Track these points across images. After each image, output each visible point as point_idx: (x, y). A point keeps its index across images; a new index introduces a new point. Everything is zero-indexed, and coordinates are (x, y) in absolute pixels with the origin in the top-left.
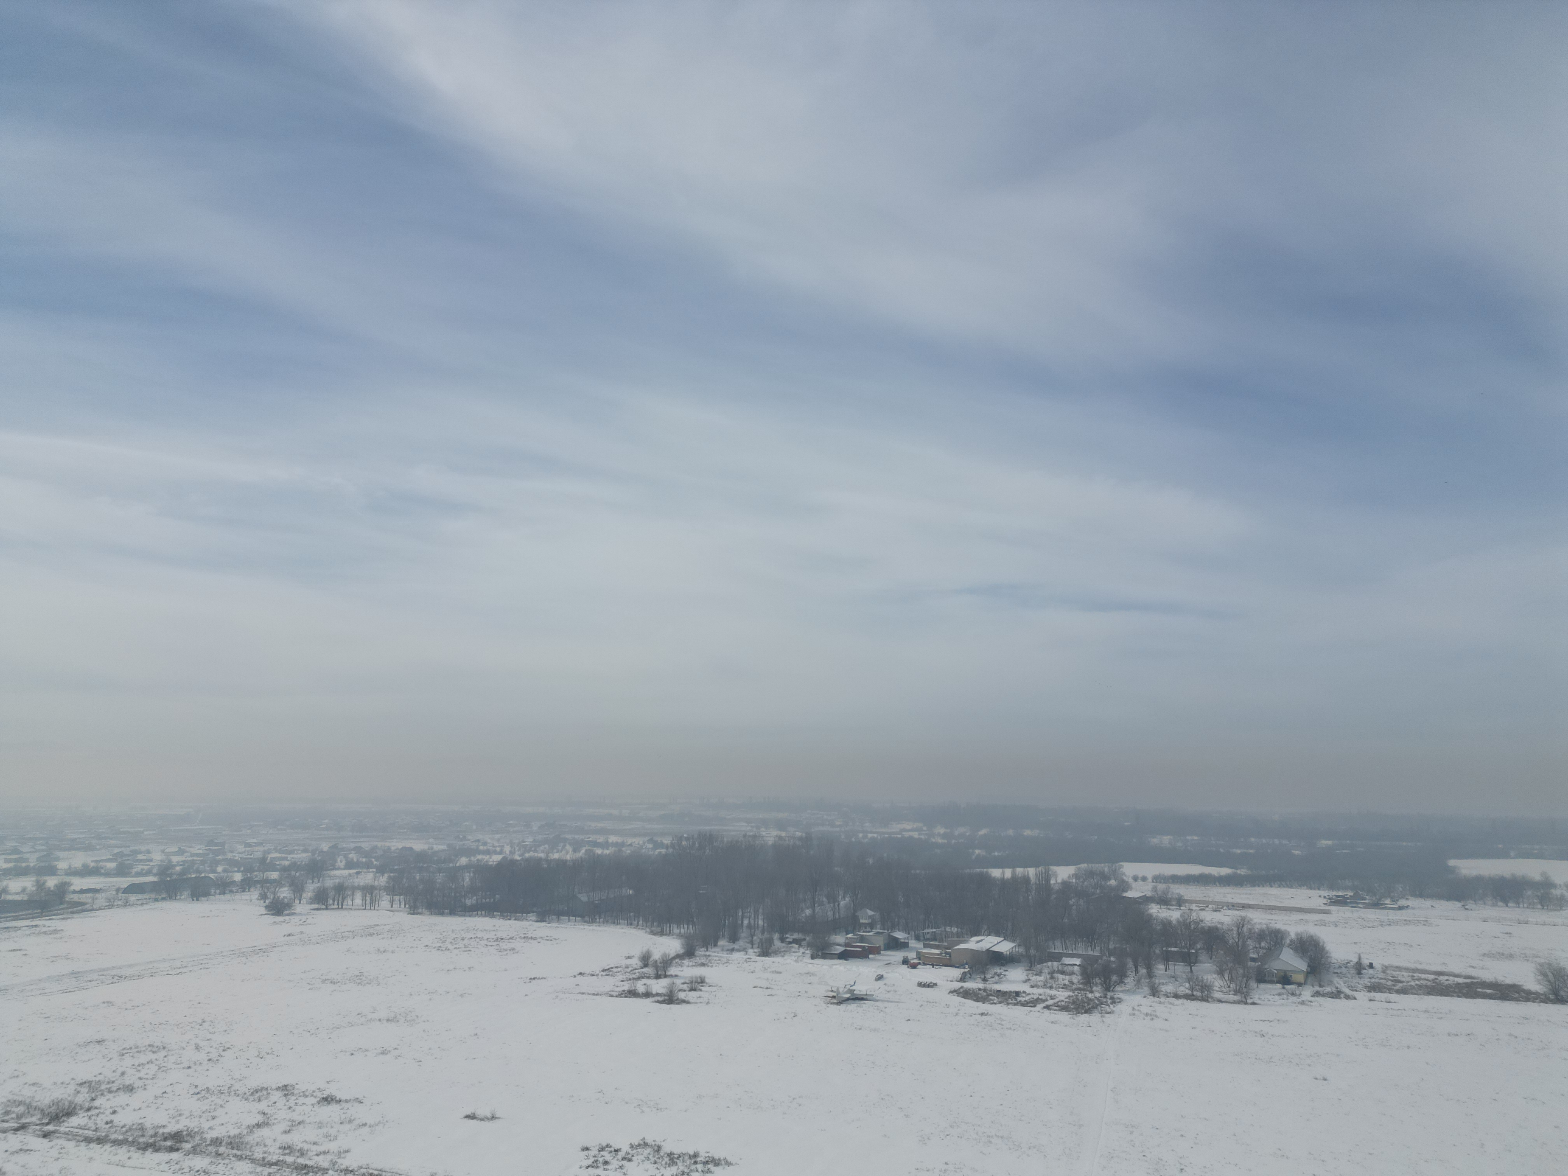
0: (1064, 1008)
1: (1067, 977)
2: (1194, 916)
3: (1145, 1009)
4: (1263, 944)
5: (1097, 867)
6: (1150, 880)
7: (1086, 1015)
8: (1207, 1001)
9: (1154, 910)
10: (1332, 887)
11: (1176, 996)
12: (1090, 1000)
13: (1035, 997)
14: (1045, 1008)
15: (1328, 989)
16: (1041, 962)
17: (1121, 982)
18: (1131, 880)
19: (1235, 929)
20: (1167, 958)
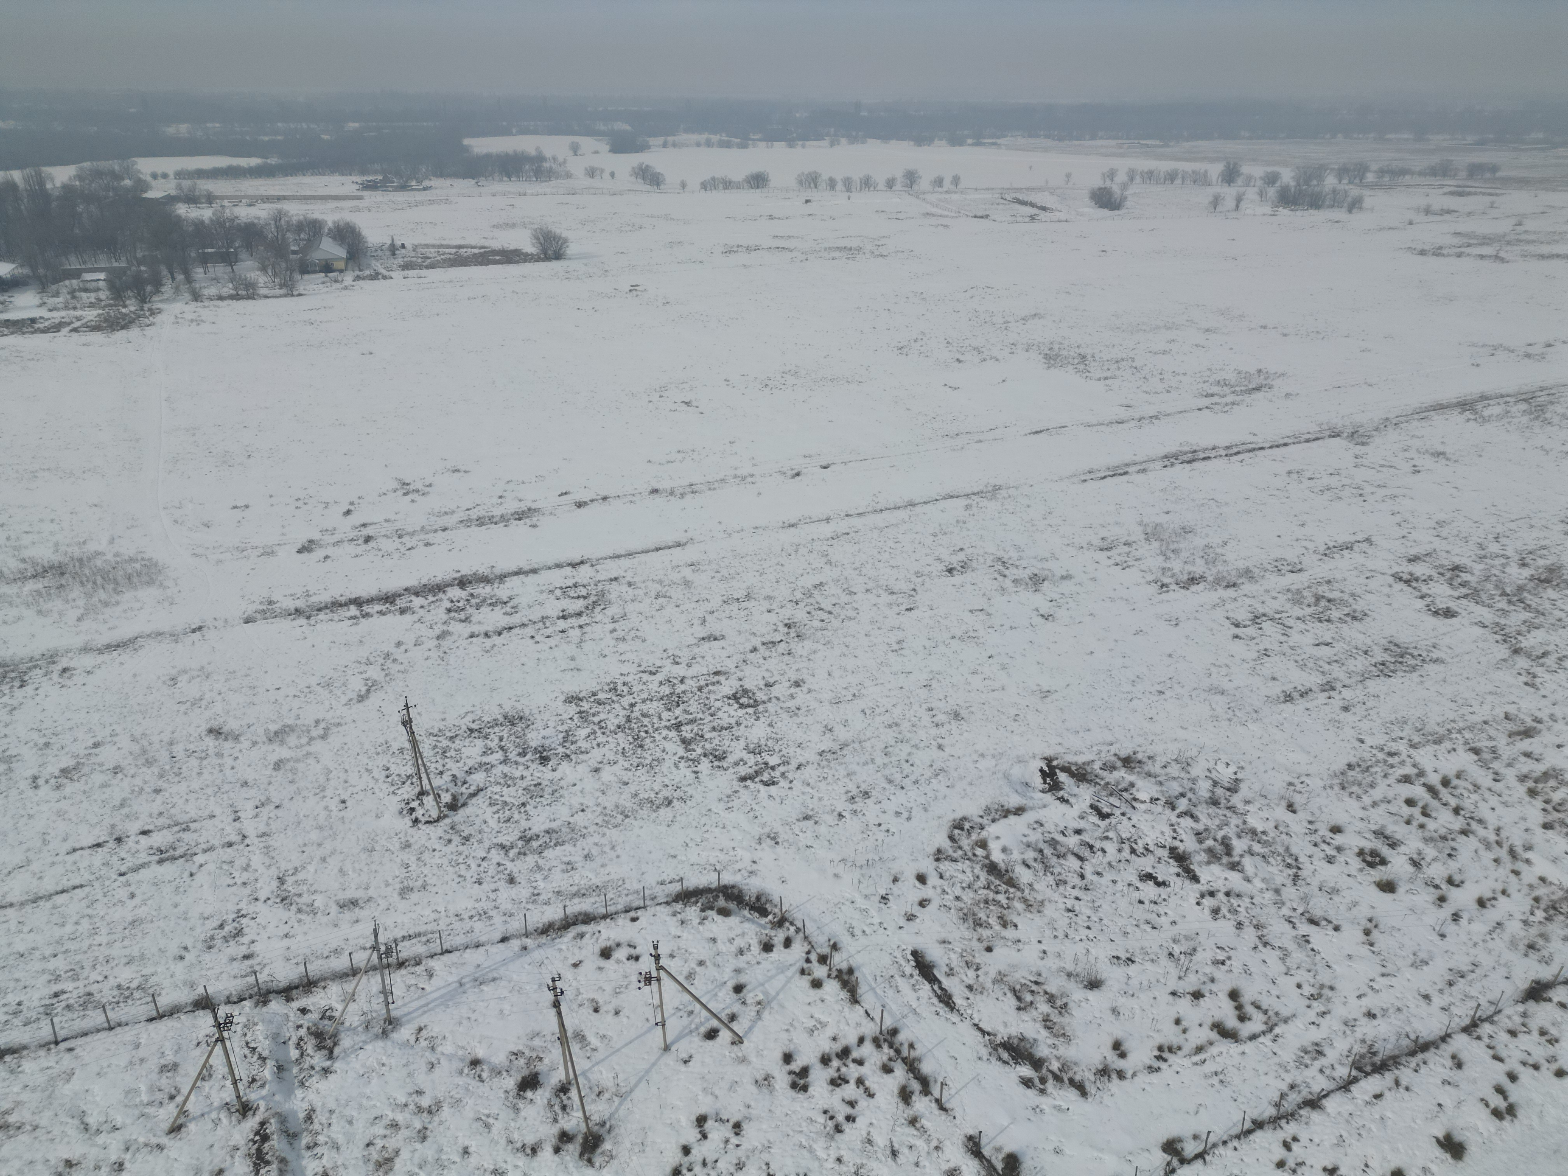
0: (96, 328)
1: (93, 295)
2: (228, 213)
3: (189, 316)
4: (302, 236)
5: (104, 165)
6: (172, 176)
7: (124, 331)
8: (253, 298)
9: (182, 210)
10: (363, 173)
11: (221, 298)
12: (126, 315)
13: (57, 321)
14: (71, 331)
15: (367, 272)
16: (56, 281)
17: (157, 291)
18: (149, 179)
19: (273, 222)
20: (204, 260)
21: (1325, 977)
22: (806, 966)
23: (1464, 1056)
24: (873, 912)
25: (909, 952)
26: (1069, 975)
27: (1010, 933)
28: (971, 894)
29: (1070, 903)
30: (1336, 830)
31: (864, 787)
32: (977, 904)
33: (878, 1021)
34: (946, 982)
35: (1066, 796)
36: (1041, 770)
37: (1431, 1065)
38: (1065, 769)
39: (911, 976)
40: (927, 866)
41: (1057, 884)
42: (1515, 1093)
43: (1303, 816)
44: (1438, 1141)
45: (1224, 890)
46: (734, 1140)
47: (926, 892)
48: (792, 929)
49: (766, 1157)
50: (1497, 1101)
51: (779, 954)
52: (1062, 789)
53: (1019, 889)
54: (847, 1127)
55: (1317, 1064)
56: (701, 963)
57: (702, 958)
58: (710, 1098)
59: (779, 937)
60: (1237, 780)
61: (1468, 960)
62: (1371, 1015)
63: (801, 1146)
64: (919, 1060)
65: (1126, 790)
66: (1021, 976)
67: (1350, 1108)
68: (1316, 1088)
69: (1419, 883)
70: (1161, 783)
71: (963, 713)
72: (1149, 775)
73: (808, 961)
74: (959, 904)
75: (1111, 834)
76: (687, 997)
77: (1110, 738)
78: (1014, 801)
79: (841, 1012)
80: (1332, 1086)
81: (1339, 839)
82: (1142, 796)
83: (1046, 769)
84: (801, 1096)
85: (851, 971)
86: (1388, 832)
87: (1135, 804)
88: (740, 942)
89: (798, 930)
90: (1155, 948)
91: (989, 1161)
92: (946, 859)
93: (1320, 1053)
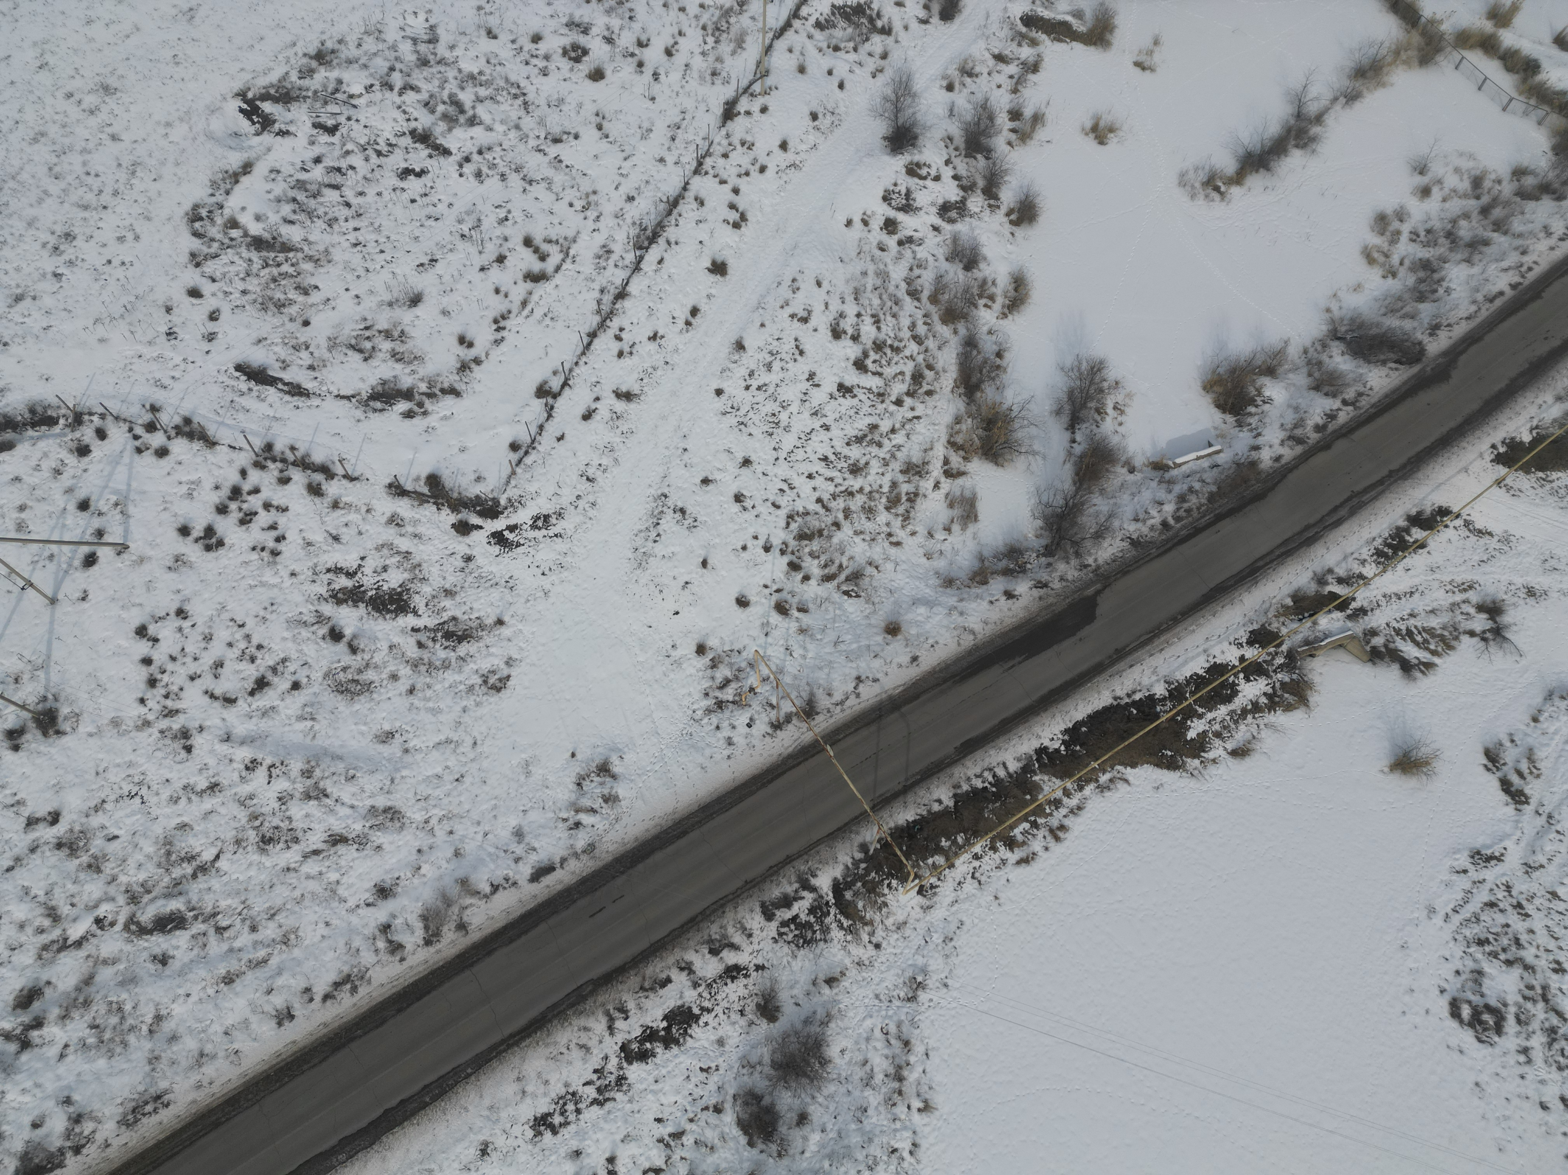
21: (586, 187)
22: (138, 443)
23: (703, 194)
24: (168, 354)
25: (232, 370)
26: (390, 304)
27: (315, 297)
28: (255, 281)
29: (352, 237)
30: (536, 39)
31: (59, 229)
32: (267, 287)
33: (248, 447)
34: (287, 376)
35: (284, 127)
36: (241, 111)
37: (684, 215)
38: (265, 97)
39: (250, 390)
40: (192, 277)
41: (330, 225)
42: (742, 202)
43: (504, 37)
44: (709, 270)
45: (475, 150)
46: (186, 624)
47: (210, 303)
48: (95, 418)
49: (226, 616)
50: (734, 216)
51: (99, 450)
52: (274, 122)
53: (297, 250)
54: (281, 547)
55: (611, 262)
56: (22, 508)
57: (19, 503)
58: (135, 611)
59: (87, 434)
60: (432, 28)
61: (677, 111)
62: (631, 199)
63: (251, 587)
64: (308, 455)
65: (337, 90)
66: (350, 330)
67: (646, 282)
68: (618, 282)
69: (619, 58)
70: (365, 66)
71: (112, 82)
72: (350, 62)
73: (136, 437)
74: (249, 297)
75: (350, 146)
76: (35, 547)
77: (289, 39)
78: (235, 160)
79: (206, 461)
80: (628, 272)
81: (543, 47)
82: (357, 89)
83: (245, 106)
84: (221, 551)
85: (187, 421)
86: (577, 19)
87: (354, 102)
88: (48, 465)
89: (103, 417)
90: (448, 238)
91: (415, 492)
92: (206, 259)
93: (609, 252)
